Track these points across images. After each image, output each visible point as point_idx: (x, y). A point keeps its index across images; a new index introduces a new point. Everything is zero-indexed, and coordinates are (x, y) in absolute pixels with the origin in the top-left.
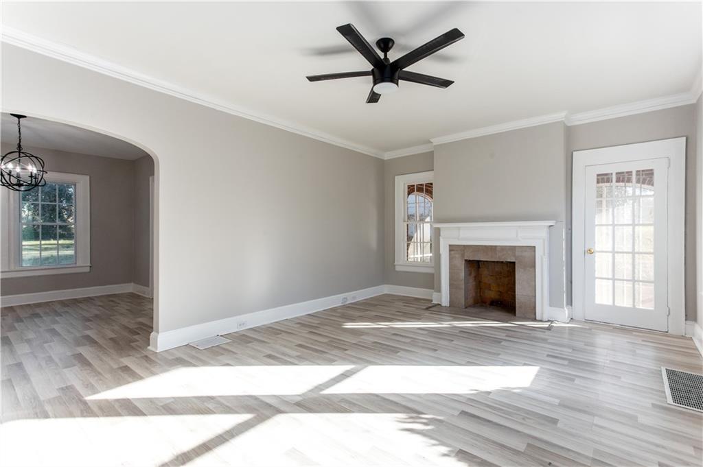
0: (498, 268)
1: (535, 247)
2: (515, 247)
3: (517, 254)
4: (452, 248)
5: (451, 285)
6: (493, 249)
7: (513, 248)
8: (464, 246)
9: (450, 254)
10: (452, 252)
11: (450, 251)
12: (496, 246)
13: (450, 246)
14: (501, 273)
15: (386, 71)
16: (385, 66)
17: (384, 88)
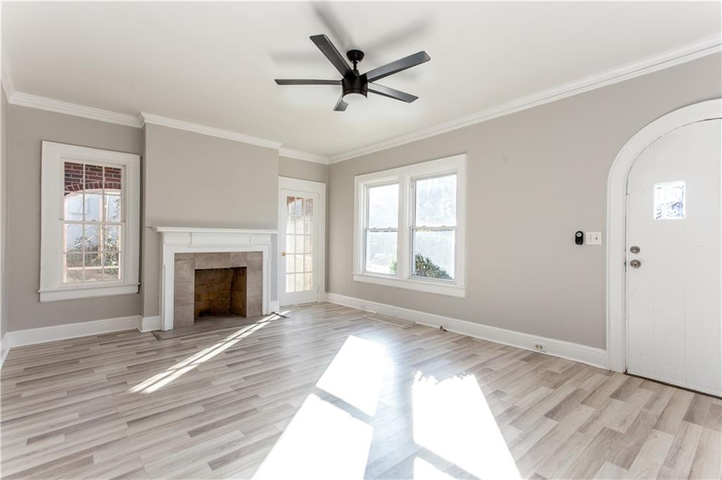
0: (211, 276)
1: (262, 252)
2: (247, 252)
3: (248, 259)
4: (178, 257)
5: (176, 302)
6: (226, 255)
7: (245, 254)
8: (195, 254)
9: (175, 265)
10: (179, 262)
11: (176, 260)
12: (229, 253)
13: (176, 254)
14: (213, 281)
15: (354, 83)
16: (355, 78)
17: (354, 99)
